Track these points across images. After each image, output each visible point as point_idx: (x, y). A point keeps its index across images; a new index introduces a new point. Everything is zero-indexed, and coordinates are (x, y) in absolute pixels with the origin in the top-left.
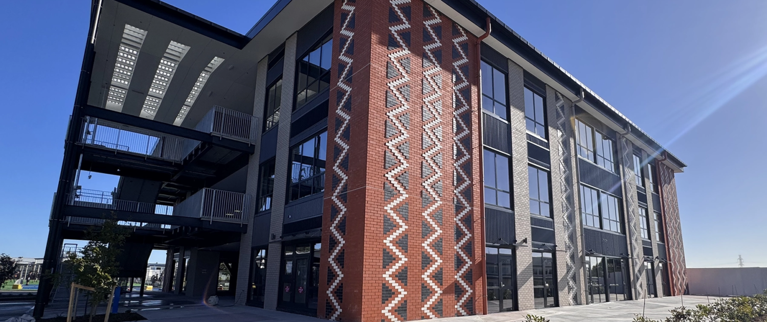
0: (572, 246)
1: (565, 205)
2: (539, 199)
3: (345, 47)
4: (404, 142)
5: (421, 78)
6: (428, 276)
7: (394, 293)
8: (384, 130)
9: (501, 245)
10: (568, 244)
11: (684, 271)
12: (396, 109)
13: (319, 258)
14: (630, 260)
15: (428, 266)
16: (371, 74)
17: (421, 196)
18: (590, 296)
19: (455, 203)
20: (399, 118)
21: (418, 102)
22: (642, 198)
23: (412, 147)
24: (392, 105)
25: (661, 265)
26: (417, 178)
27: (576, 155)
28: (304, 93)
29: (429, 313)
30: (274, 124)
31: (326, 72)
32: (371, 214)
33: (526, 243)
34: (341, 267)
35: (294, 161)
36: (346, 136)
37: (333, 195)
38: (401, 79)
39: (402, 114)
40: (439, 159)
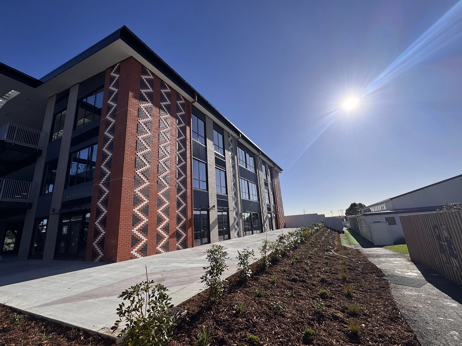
0: (236, 208)
1: (233, 188)
2: (221, 185)
3: (112, 96)
4: (148, 153)
5: (159, 119)
6: (160, 229)
7: (139, 241)
8: (135, 146)
9: (202, 209)
10: (234, 207)
11: (284, 217)
12: (143, 135)
13: (88, 223)
14: (262, 213)
15: (161, 223)
16: (128, 114)
17: (157, 183)
18: (245, 232)
19: (177, 187)
20: (145, 140)
21: (156, 132)
22: (266, 184)
23: (152, 156)
24: (141, 132)
25: (274, 215)
26: (155, 173)
27: (238, 164)
28: (82, 120)
29: (161, 250)
30: (58, 137)
31: (98, 109)
32: (125, 194)
33: (214, 207)
34: (104, 227)
35: (73, 161)
36: (110, 148)
37: (100, 183)
38: (147, 118)
39: (147, 138)
40: (168, 163)
